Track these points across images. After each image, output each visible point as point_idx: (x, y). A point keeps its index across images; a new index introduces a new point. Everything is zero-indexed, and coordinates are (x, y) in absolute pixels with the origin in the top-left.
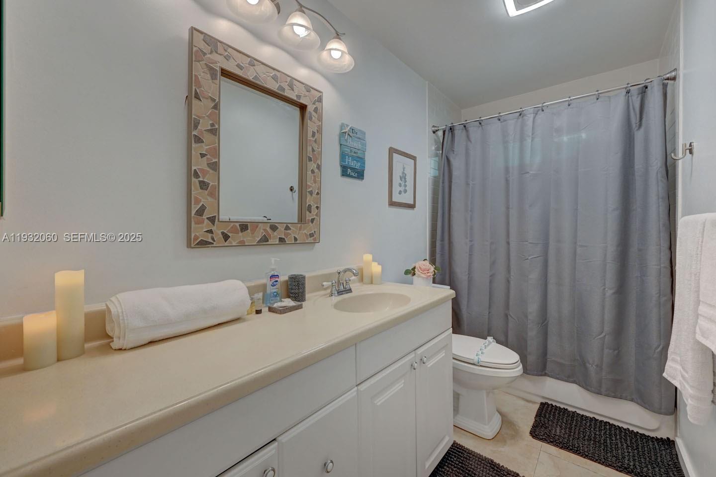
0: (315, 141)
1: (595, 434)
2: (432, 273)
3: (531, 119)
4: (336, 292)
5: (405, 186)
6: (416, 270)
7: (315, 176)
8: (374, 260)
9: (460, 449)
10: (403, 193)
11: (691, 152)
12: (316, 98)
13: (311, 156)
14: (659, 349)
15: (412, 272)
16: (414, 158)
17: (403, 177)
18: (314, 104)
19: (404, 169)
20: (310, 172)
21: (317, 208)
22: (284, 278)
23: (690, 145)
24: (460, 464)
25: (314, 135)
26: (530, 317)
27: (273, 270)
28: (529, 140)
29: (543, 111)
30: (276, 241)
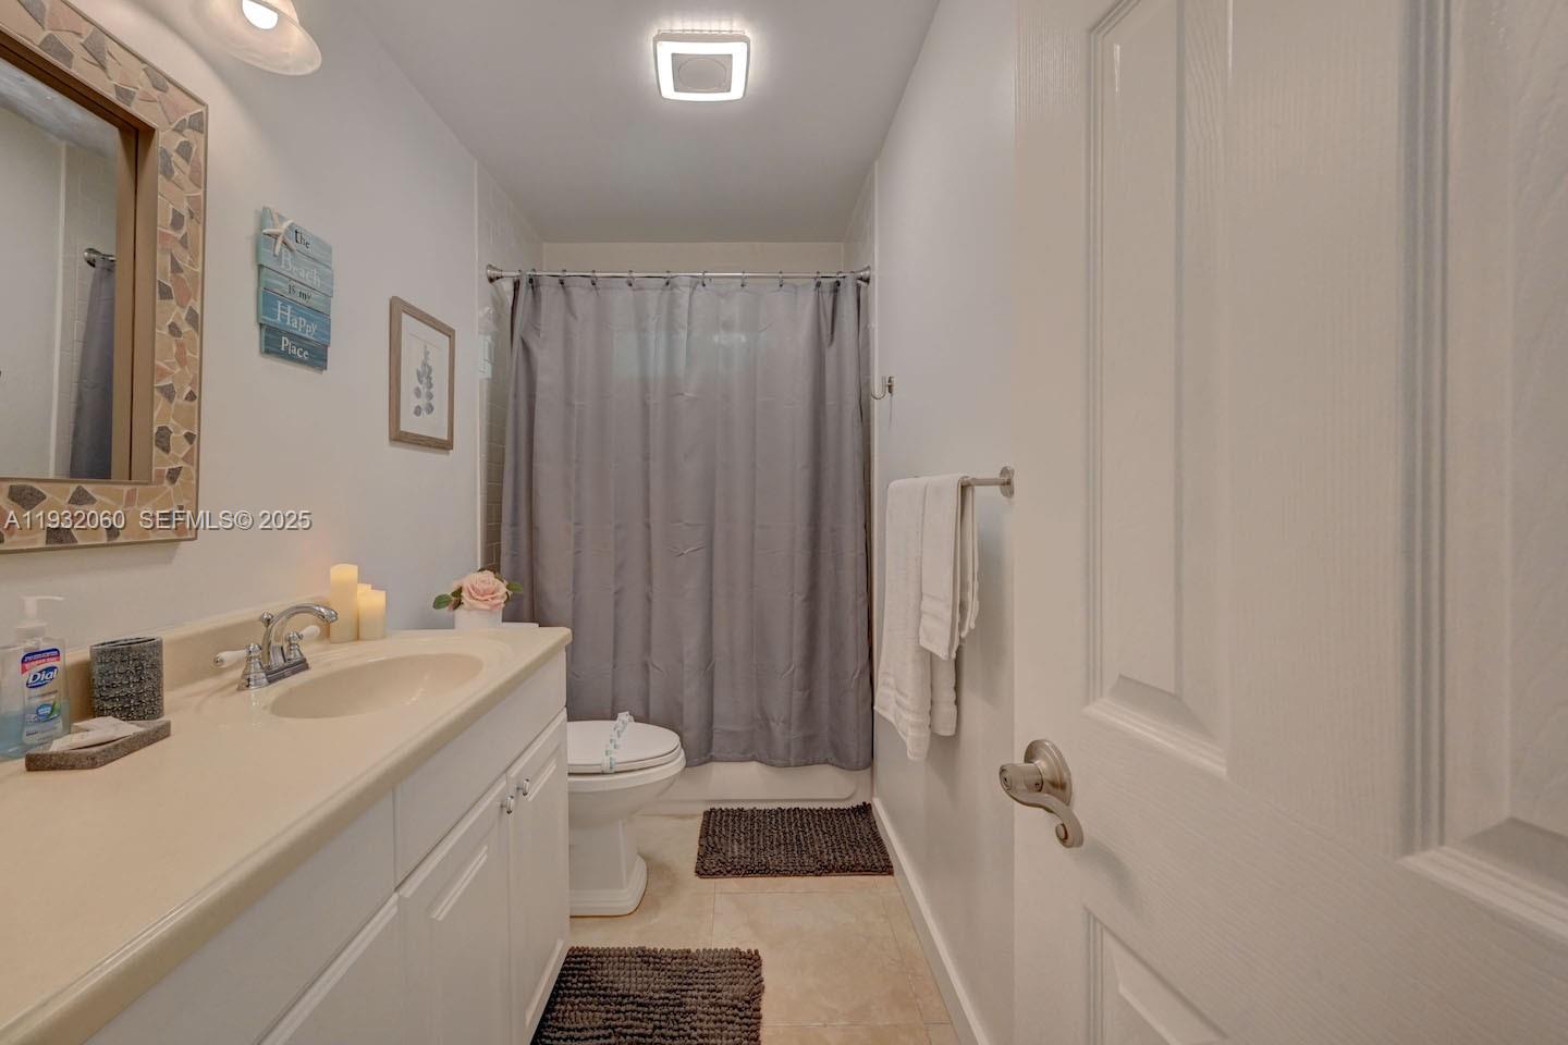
0: (184, 242)
1: (785, 833)
2: (503, 597)
3: (687, 296)
4: (263, 675)
5: (430, 396)
6: (463, 594)
7: (181, 346)
8: (362, 579)
9: (581, 957)
10: (424, 412)
11: (890, 391)
12: (187, 117)
13: (170, 285)
14: (856, 676)
15: (456, 600)
16: (449, 333)
17: (425, 375)
18: (179, 130)
19: (427, 353)
20: (166, 332)
21: (190, 437)
22: (76, 654)
23: (890, 381)
24: (586, 985)
25: (177, 221)
26: (686, 662)
27: (32, 634)
28: (683, 335)
29: (704, 285)
30: (34, 541)
